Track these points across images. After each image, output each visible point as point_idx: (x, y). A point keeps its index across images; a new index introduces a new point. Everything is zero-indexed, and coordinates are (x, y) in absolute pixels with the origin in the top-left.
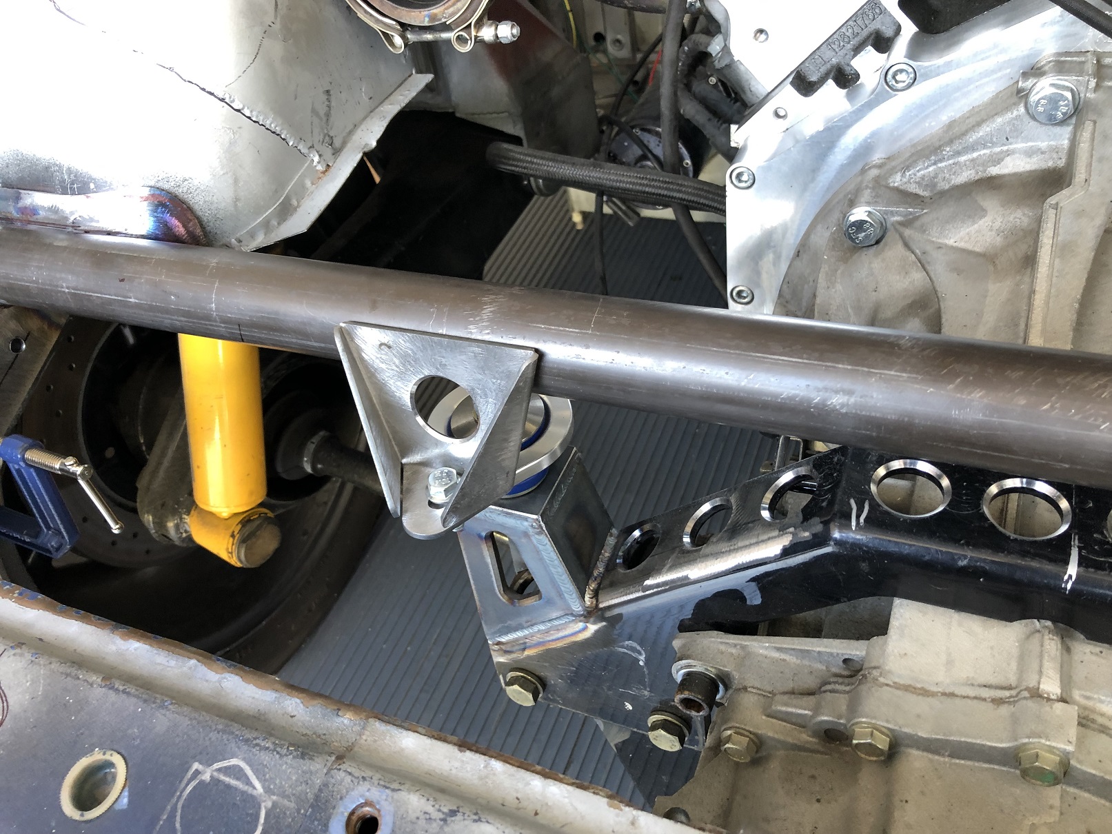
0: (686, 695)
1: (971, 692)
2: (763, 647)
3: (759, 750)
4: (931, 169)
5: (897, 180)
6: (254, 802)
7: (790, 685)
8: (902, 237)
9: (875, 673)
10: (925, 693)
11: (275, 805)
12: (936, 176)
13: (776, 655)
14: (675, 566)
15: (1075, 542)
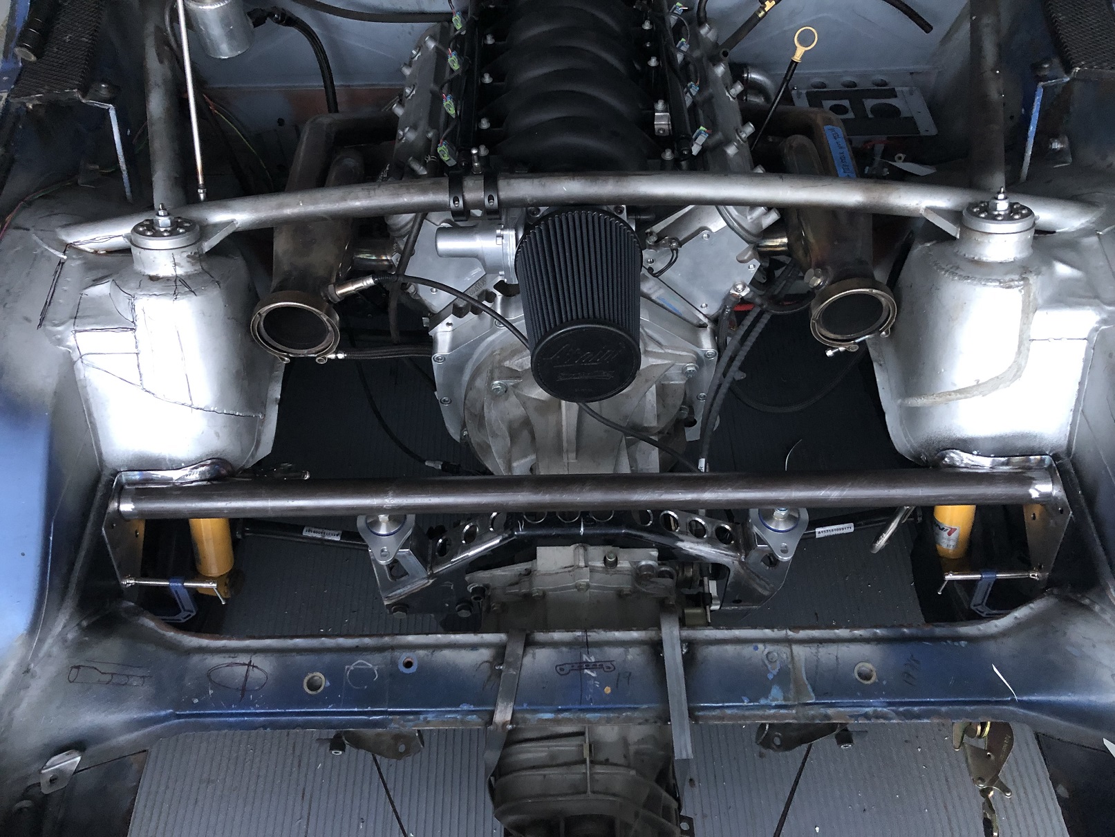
0: (475, 596)
1: (563, 570)
2: (498, 572)
3: (504, 605)
4: (520, 360)
5: (507, 364)
6: (371, 670)
7: (510, 583)
8: (514, 392)
9: (535, 572)
10: (550, 574)
11: (379, 668)
12: (522, 363)
13: (503, 573)
14: (463, 552)
15: (582, 520)
